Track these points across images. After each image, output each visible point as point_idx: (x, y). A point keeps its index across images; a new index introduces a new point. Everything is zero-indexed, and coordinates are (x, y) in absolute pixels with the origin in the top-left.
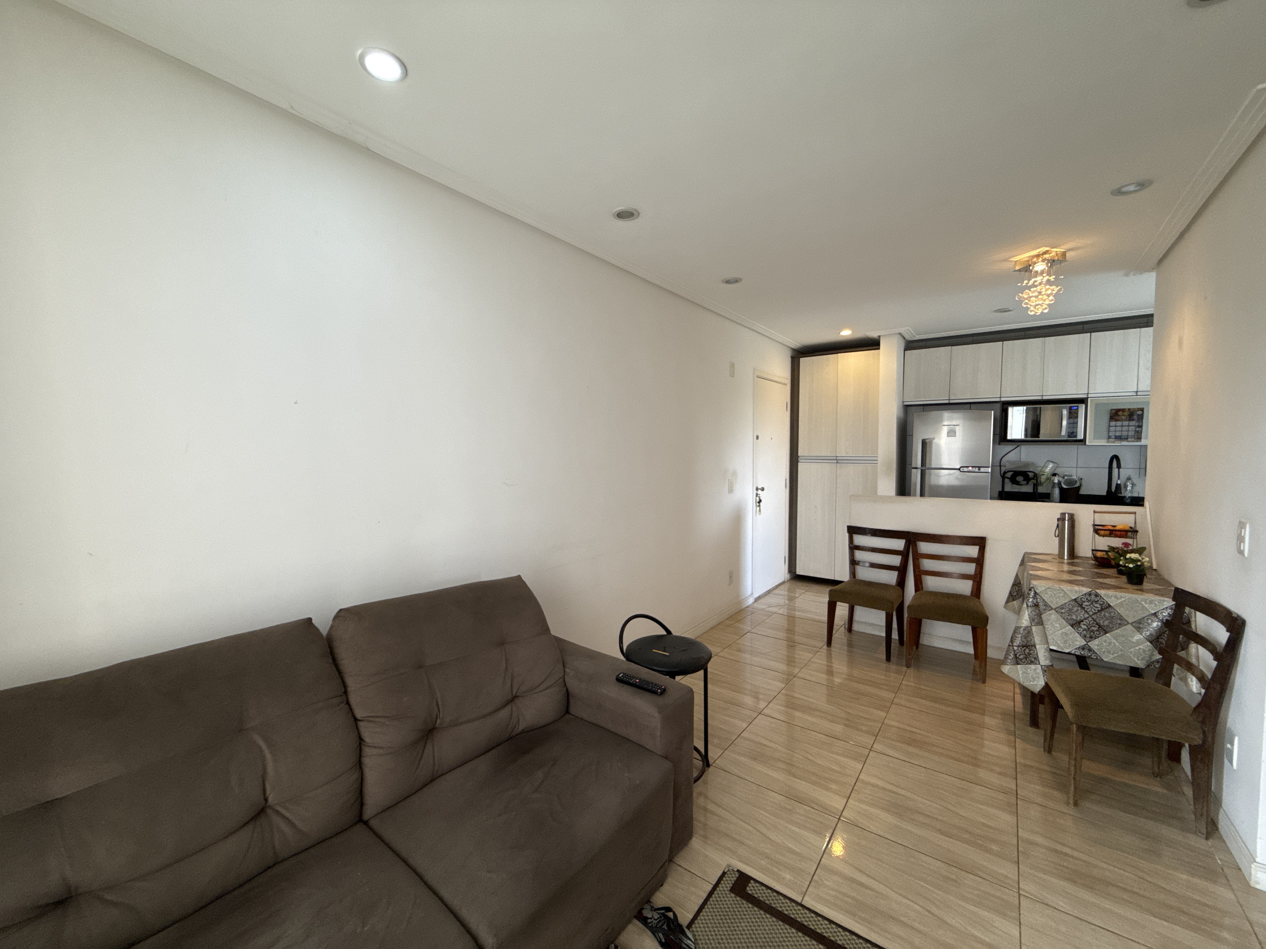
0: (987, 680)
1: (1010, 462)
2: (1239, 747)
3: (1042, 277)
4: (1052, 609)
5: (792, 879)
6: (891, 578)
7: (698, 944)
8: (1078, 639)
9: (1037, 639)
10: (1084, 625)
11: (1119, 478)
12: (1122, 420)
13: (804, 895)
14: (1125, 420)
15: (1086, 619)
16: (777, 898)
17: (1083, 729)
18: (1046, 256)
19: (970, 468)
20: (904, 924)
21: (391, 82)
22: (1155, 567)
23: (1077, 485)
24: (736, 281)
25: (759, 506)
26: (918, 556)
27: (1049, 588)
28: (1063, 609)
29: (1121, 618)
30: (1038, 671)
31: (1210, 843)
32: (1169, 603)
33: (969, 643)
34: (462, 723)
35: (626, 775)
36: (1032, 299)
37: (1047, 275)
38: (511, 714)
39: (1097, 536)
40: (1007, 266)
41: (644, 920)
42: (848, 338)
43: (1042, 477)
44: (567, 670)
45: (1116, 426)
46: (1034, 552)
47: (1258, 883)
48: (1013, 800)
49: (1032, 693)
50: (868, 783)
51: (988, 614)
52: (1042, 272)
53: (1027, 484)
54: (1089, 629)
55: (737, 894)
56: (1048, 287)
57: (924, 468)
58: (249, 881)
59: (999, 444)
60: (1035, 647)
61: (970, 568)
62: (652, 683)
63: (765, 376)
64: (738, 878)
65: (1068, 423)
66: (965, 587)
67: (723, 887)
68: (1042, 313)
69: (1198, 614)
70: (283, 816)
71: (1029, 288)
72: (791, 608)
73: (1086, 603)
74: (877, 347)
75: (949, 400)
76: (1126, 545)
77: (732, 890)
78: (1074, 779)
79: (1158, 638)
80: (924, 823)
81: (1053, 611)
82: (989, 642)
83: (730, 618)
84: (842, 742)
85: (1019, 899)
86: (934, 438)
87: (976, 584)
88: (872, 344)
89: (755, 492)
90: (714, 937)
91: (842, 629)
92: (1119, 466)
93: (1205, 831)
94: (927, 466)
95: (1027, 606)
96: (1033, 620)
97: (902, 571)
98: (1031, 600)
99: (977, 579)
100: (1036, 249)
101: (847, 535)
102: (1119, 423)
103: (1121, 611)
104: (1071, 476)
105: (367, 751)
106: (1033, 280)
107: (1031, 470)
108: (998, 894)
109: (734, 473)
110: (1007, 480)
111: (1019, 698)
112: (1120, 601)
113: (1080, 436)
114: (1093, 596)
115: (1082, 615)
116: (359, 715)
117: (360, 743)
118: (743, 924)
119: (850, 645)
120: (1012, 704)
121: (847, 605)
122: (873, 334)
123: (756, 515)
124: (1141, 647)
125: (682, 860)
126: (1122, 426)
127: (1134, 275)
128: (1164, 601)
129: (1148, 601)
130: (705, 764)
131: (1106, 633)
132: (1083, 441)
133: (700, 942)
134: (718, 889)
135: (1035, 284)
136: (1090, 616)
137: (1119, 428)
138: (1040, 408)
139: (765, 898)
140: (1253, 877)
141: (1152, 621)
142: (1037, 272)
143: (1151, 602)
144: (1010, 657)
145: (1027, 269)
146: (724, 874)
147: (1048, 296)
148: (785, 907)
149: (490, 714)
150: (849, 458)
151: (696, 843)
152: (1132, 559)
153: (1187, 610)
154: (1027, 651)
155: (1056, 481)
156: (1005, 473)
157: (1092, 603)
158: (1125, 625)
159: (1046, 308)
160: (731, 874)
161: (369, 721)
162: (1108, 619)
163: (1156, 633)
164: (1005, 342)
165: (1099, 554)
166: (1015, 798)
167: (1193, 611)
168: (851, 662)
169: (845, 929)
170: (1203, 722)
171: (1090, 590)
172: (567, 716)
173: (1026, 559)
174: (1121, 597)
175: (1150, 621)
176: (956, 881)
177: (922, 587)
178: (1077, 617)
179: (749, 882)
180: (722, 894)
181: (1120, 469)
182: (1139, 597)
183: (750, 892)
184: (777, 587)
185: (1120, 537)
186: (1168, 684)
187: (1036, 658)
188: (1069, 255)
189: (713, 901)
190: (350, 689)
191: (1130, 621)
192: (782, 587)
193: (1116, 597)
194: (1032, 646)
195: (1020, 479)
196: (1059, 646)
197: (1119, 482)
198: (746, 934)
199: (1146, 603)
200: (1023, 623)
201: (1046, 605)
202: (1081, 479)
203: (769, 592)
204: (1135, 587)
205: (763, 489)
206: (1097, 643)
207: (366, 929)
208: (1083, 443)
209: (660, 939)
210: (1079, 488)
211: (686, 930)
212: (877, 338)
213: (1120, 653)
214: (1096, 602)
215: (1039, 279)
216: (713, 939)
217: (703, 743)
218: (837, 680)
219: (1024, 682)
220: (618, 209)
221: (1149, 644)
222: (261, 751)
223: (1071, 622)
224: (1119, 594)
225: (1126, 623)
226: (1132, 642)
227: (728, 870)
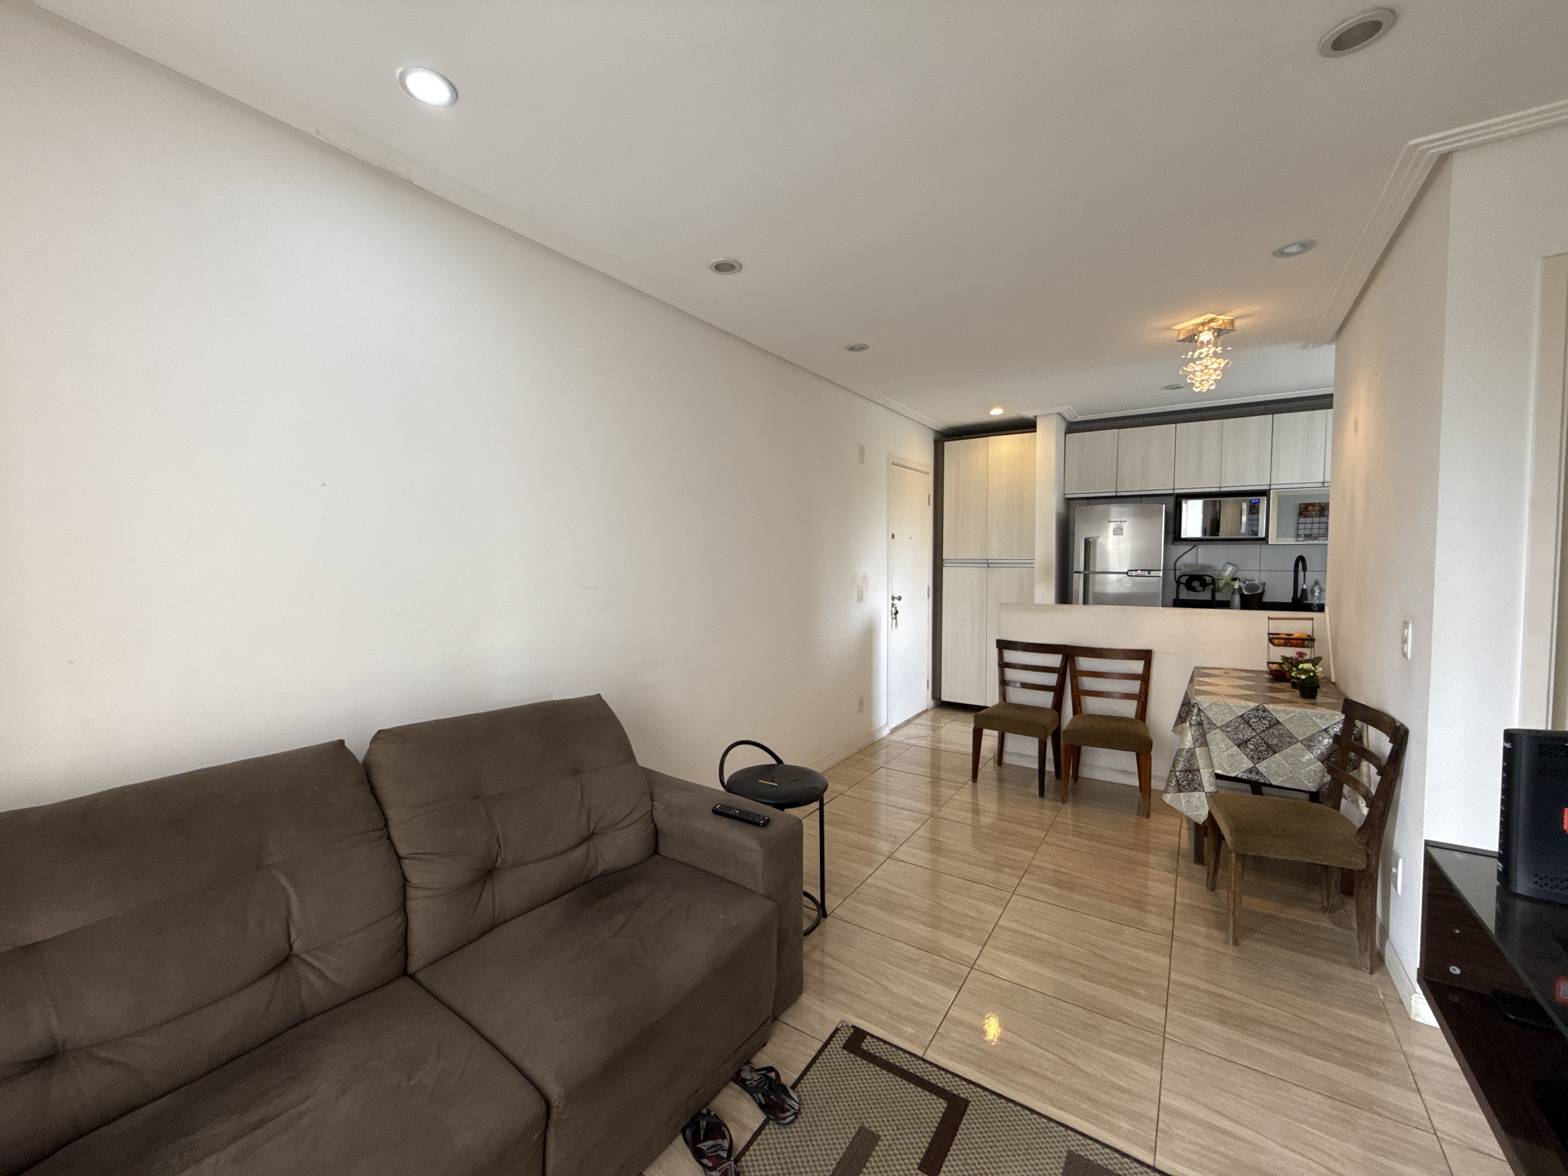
0: (1152, 813)
1: (1185, 565)
2: (1403, 870)
3: (1207, 349)
4: (1217, 727)
5: (914, 1032)
6: (1045, 700)
7: (803, 1104)
8: (1245, 761)
9: (1201, 763)
10: (1251, 744)
11: (1304, 582)
12: (1312, 517)
13: (927, 1049)
14: (1316, 516)
15: (1253, 738)
16: (896, 1053)
17: (1241, 857)
18: (1213, 324)
19: (1139, 572)
20: (1036, 1074)
21: (436, 106)
22: (1333, 680)
23: (1260, 591)
24: (862, 348)
25: (896, 618)
26: (1077, 674)
27: (1213, 704)
28: (1228, 727)
29: (1291, 736)
30: (1202, 799)
31: (1374, 977)
32: (1340, 717)
33: (1134, 773)
34: (527, 863)
35: (721, 916)
36: (1197, 373)
37: (1213, 346)
38: (588, 855)
39: (1271, 645)
40: (1171, 335)
41: (742, 1083)
42: (1001, 418)
43: (1220, 581)
44: (655, 803)
45: (1306, 523)
46: (1206, 666)
47: (1418, 1015)
48: (1166, 941)
49: (1196, 824)
50: (1007, 929)
51: (1153, 739)
52: (1209, 342)
53: (1204, 590)
54: (1256, 749)
55: (850, 1051)
56: (1214, 360)
57: (1086, 572)
58: (270, 1040)
59: (1173, 544)
60: (1199, 771)
61: (1134, 687)
62: (754, 814)
63: (902, 463)
64: (852, 1034)
65: (1249, 519)
66: (1129, 709)
67: (834, 1044)
68: (1209, 389)
69: (1370, 727)
70: (312, 966)
71: (1194, 361)
72: (936, 740)
73: (1253, 720)
74: (1033, 430)
75: (1116, 492)
76: (1301, 654)
77: (845, 1047)
78: (1233, 914)
79: (1329, 757)
80: (1067, 969)
81: (1218, 730)
82: (1154, 772)
83: (860, 752)
84: (982, 886)
85: (1164, 1043)
86: (1098, 537)
87: (1141, 704)
88: (1027, 426)
89: (891, 601)
90: (822, 1096)
91: (992, 763)
92: (1305, 569)
93: (1369, 965)
94: (1091, 569)
95: (1190, 724)
96: (1197, 740)
97: (1058, 691)
98: (1194, 718)
99: (1143, 698)
100: (1200, 316)
101: (996, 651)
102: (1309, 520)
103: (1291, 727)
104: (1254, 581)
105: (411, 892)
106: (1198, 351)
107: (1209, 574)
108: (1141, 1038)
109: (865, 578)
110: (1182, 586)
111: (1185, 833)
112: (1288, 716)
113: (1262, 534)
114: (1261, 712)
115: (1249, 733)
116: (402, 852)
117: (404, 885)
118: (855, 1082)
119: (1001, 780)
120: (1177, 839)
121: (996, 733)
122: (1029, 414)
123: (892, 629)
124: (1312, 767)
125: (789, 1018)
126: (1312, 523)
127: (1314, 347)
128: (1336, 715)
129: (1318, 716)
130: (821, 914)
131: (1275, 753)
132: (1265, 540)
133: (805, 1103)
134: (829, 1046)
135: (1202, 356)
136: (1258, 734)
137: (1309, 526)
138: (1220, 501)
139: (882, 1054)
140: (1413, 1008)
141: (1324, 738)
142: (1202, 343)
143: (1322, 717)
144: (1172, 785)
145: (1191, 338)
146: (836, 1031)
147: (1215, 370)
148: (904, 1062)
149: (562, 853)
150: (1001, 561)
151: (806, 999)
152: (1305, 670)
153: (1358, 723)
154: (1190, 776)
155: (1236, 587)
156: (1180, 577)
157: (1260, 720)
158: (1295, 743)
159: (1212, 385)
160: (845, 1030)
161: (415, 858)
162: (1277, 738)
163: (1327, 751)
164: (1179, 425)
165: (1274, 667)
166: (1170, 939)
167: (1364, 724)
168: (1001, 800)
169: (969, 1082)
170: (1367, 844)
171: (1258, 704)
172: (657, 857)
173: (1195, 674)
174: (1291, 712)
175: (1320, 738)
176: (1096, 1028)
177: (1081, 710)
178: (1243, 736)
179: (865, 1038)
180: (833, 1051)
181: (1306, 573)
182: (1310, 711)
183: (865, 1048)
184: (918, 716)
185: (1296, 646)
186: (1337, 807)
187: (1200, 785)
188: (1237, 323)
189: (823, 1059)
190: (391, 822)
191: (1300, 739)
192: (925, 715)
193: (1285, 711)
194: (1195, 770)
195: (1196, 584)
196: (1224, 770)
197: (1305, 587)
198: (858, 1092)
199: (1317, 718)
200: (1186, 745)
201: (1211, 723)
202: (1264, 584)
203: (909, 722)
204: (1308, 701)
205: (900, 598)
206: (1265, 765)
207: (412, 1083)
208: (1265, 542)
209: (760, 1100)
210: (1261, 594)
211: (791, 1091)
212: (1034, 418)
213: (1290, 775)
214: (1264, 718)
215: (1204, 350)
216: (821, 1099)
217: (819, 891)
218: (985, 820)
219: (1187, 813)
220: (716, 260)
221: (1320, 763)
222: (285, 890)
223: (1237, 742)
224: (1289, 708)
225: (1296, 741)
226: (1302, 762)
227: (842, 1026)
